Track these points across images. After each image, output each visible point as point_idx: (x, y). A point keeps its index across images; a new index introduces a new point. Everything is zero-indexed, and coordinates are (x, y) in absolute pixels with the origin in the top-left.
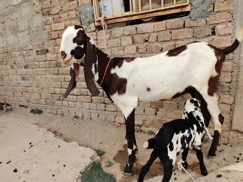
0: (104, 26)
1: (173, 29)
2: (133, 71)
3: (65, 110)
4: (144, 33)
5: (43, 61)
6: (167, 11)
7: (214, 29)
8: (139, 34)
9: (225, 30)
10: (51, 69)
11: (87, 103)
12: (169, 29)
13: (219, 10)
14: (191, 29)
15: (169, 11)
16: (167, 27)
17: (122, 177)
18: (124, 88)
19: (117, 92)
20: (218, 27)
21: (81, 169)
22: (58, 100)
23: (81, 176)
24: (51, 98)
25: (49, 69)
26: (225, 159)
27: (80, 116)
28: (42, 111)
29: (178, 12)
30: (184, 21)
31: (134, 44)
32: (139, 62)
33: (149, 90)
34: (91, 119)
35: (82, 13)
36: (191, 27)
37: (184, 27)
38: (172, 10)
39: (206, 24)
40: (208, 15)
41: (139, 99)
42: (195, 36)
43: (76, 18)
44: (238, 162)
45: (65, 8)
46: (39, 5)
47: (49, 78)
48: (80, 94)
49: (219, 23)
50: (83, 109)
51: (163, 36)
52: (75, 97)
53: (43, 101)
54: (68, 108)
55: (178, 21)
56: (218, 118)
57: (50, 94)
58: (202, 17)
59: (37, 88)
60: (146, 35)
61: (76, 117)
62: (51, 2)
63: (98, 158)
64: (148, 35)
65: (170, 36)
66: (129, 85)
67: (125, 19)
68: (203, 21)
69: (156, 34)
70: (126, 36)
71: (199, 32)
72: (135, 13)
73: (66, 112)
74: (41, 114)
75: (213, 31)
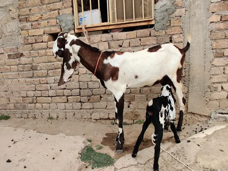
1: (142, 37)
2: (124, 62)
3: (37, 112)
4: (118, 40)
5: (16, 65)
6: (138, 23)
7: (171, 38)
8: (114, 40)
9: (178, 39)
10: (25, 72)
11: (63, 103)
12: (139, 37)
13: (174, 25)
14: (155, 38)
15: (139, 23)
16: (137, 35)
17: (115, 154)
18: (117, 76)
19: (111, 79)
20: (174, 37)
22: (30, 103)
24: (22, 102)
25: (23, 72)
26: (187, 133)
27: (55, 116)
28: (10, 117)
29: (146, 24)
30: (150, 32)
31: (110, 48)
34: (66, 118)
35: (63, 21)
36: (155, 36)
37: (150, 35)
38: (141, 23)
39: (166, 34)
40: (166, 28)
42: (158, 43)
43: (56, 25)
45: (45, 16)
47: (22, 81)
48: (55, 95)
49: (174, 34)
50: (57, 110)
51: (134, 43)
52: (50, 98)
53: (12, 106)
54: (42, 110)
55: (146, 31)
56: (182, 101)
57: (22, 98)
58: (162, 29)
59: (6, 92)
60: (120, 41)
61: (51, 118)
62: (30, 10)
65: (140, 43)
66: (120, 73)
67: (103, 28)
68: (164, 32)
69: (128, 41)
70: (103, 42)
71: (161, 40)
72: (111, 23)
73: (38, 115)
74: (8, 120)
75: (170, 39)
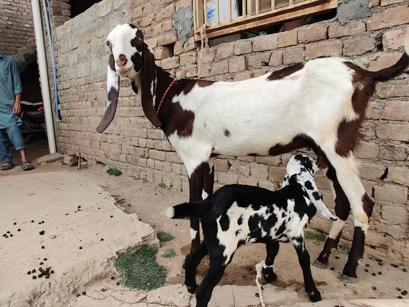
0: (204, 39)
1: (309, 42)
3: (149, 172)
4: (263, 51)
5: (127, 97)
6: (299, 11)
7: (380, 38)
8: (256, 52)
9: (399, 41)
10: (137, 108)
11: (179, 165)
12: (302, 43)
13: (390, 3)
14: (338, 42)
15: (302, 10)
16: (299, 39)
17: (178, 275)
18: (190, 128)
19: (176, 132)
20: (388, 35)
21: (121, 248)
22: (142, 157)
23: (117, 257)
24: (133, 153)
25: (134, 108)
27: (168, 185)
28: (121, 173)
29: (317, 11)
30: (328, 28)
31: (247, 69)
32: (220, 88)
33: (227, 133)
34: (182, 191)
35: (179, 22)
36: (339, 38)
37: (328, 38)
38: (306, 9)
39: (366, 31)
40: (367, 14)
41: (213, 149)
42: (344, 54)
43: (171, 30)
44: (400, 297)
45: (159, 16)
46: (129, 14)
47: (133, 121)
48: (170, 150)
49: (389, 28)
50: (172, 174)
51: (291, 55)
52: (163, 153)
53: (123, 157)
54: (154, 170)
55: (318, 28)
56: (362, 203)
57: (133, 147)
58: (357, 18)
59: (119, 136)
60: (265, 53)
61: (162, 185)
62: (143, 9)
63: (157, 241)
64: (268, 54)
65: (304, 55)
66: (197, 124)
67: (236, 29)
68: (361, 25)
69: (280, 52)
70: (236, 57)
71: (352, 46)
72: (250, 17)
73: (150, 177)
74: (118, 177)
75: (379, 43)
